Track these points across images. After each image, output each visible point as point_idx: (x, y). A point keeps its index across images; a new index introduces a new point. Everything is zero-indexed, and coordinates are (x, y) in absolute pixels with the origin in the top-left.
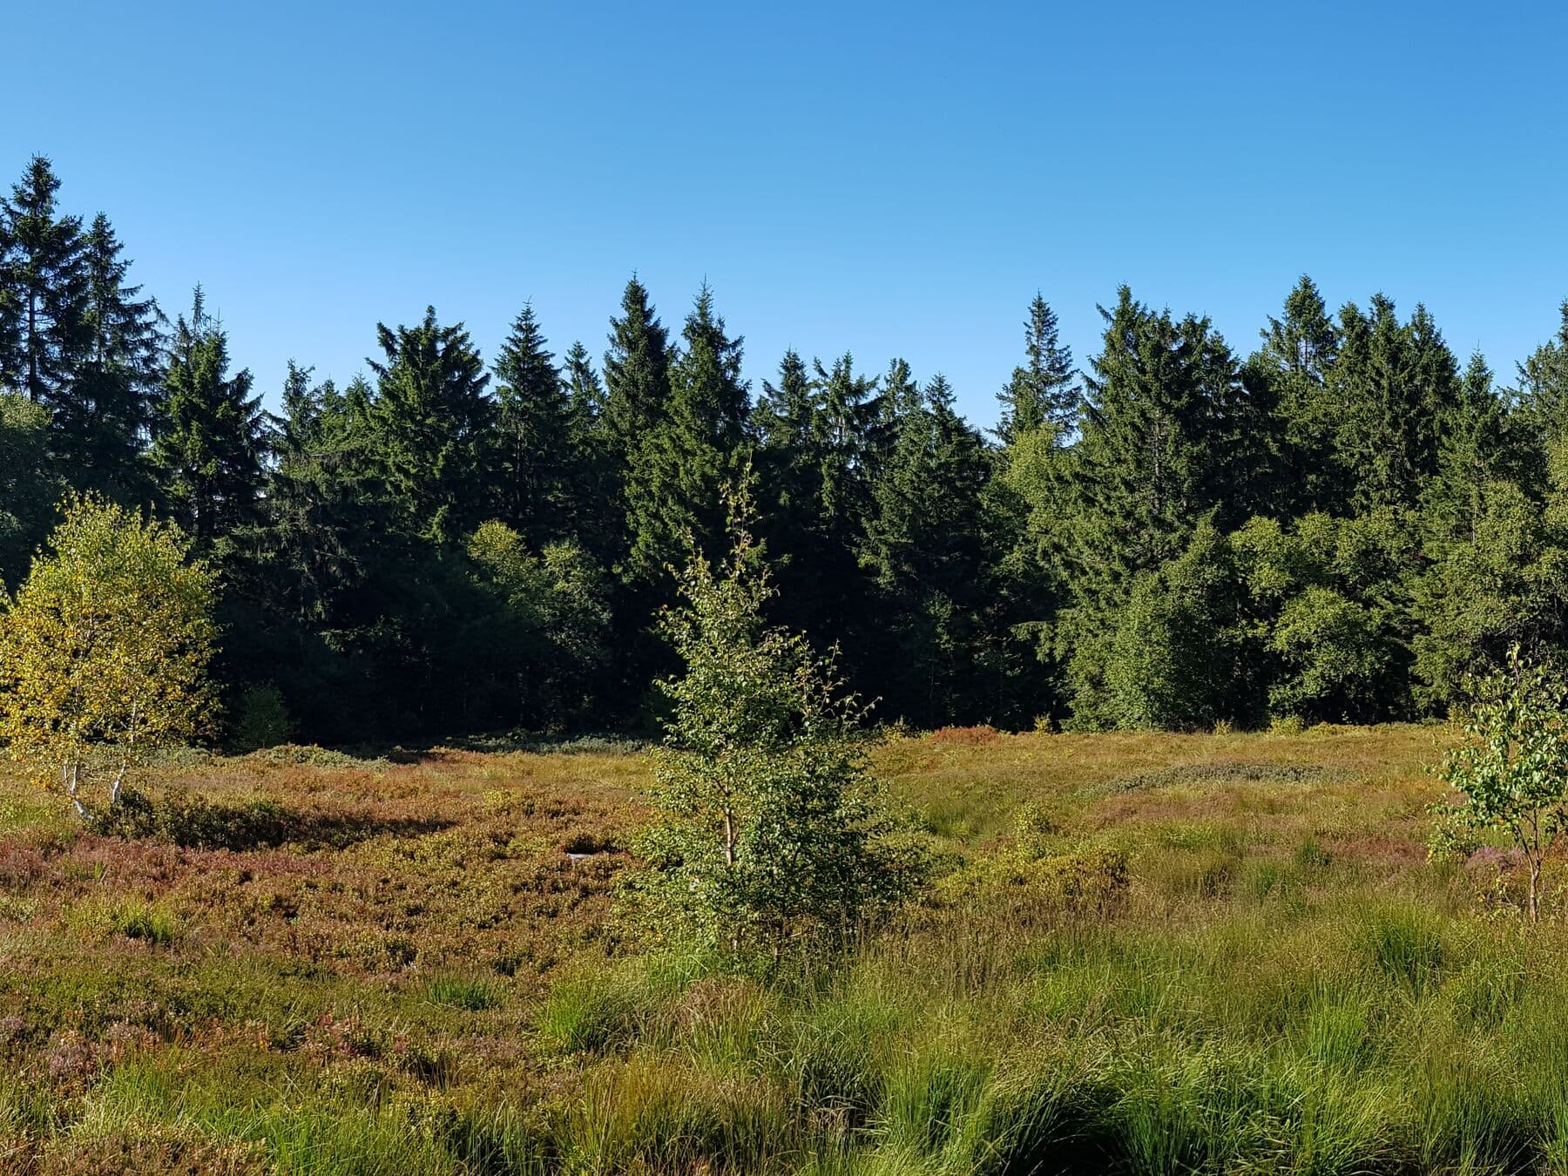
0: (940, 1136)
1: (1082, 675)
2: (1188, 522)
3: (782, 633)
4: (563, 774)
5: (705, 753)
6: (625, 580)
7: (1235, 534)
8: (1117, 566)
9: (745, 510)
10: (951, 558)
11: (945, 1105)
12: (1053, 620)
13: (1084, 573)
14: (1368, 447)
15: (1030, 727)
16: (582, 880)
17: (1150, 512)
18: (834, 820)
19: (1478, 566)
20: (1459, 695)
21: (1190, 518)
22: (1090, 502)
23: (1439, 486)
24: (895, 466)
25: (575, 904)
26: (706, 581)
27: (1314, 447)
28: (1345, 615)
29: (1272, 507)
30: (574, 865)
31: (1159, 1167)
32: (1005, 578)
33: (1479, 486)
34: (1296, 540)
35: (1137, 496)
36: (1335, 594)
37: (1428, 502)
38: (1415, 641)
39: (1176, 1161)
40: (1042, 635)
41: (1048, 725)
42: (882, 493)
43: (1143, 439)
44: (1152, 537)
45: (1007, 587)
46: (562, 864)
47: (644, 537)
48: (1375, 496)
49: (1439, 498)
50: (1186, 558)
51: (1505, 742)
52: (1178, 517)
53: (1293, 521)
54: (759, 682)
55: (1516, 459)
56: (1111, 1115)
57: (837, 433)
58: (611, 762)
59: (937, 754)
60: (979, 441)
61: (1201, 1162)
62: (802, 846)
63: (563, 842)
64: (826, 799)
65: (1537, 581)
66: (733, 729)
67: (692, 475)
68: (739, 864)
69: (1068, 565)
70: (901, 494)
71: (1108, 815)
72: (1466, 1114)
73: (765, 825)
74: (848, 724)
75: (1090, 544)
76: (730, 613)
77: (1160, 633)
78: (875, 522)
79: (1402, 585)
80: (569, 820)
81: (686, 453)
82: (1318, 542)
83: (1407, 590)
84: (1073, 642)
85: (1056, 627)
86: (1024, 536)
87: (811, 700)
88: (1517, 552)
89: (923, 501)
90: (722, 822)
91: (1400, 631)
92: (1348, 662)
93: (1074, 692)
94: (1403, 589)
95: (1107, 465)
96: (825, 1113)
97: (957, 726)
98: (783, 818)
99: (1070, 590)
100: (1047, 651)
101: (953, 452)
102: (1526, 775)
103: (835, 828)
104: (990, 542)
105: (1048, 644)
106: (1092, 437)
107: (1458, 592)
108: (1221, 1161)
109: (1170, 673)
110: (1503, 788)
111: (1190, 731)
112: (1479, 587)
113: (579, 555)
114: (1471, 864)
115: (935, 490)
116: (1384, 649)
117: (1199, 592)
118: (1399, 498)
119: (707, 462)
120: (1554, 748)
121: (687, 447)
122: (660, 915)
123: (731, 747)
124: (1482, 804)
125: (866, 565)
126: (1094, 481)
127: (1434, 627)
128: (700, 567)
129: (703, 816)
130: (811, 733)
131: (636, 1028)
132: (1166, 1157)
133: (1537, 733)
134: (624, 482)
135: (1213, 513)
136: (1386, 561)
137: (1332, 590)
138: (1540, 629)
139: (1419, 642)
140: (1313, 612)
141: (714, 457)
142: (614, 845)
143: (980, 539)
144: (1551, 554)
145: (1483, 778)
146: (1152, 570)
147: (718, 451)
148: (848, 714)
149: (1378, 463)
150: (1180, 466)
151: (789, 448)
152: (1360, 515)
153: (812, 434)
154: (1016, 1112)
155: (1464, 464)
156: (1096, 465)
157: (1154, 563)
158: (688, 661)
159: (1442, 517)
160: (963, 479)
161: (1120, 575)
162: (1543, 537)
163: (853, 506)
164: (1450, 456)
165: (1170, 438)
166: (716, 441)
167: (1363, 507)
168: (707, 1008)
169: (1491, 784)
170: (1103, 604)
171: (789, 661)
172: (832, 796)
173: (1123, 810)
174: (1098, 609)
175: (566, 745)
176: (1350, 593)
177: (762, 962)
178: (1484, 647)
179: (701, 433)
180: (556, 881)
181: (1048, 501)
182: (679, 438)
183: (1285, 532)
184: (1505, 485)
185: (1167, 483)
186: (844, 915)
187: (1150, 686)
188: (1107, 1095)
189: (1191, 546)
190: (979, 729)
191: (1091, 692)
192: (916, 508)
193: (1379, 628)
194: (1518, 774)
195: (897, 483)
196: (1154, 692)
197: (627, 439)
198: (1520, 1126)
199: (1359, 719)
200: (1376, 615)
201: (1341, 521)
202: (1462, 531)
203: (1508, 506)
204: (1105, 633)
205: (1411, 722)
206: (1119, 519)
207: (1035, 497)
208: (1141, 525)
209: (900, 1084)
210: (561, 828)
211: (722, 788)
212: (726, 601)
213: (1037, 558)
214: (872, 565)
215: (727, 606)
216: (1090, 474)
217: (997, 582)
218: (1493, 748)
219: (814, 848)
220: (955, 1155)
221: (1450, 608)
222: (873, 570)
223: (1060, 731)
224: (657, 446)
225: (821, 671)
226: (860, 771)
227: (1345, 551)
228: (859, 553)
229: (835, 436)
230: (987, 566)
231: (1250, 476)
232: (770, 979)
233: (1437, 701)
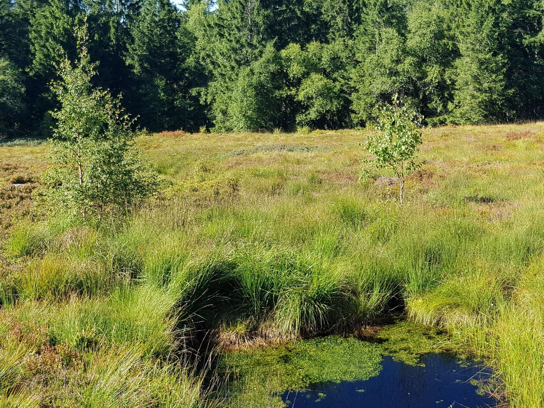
0: (167, 280)
1: (218, 110)
2: (263, 45)
3: (99, 90)
4: (8, 154)
5: (70, 140)
6: (31, 74)
7: (283, 51)
8: (233, 64)
9: (84, 38)
10: (165, 61)
11: (169, 269)
12: (207, 86)
13: (219, 66)
14: (334, 13)
15: (198, 131)
16: (20, 194)
17: (246, 41)
18: (121, 165)
19: (379, 64)
20: (370, 118)
21: (263, 43)
22: (222, 36)
23: (362, 29)
24: (140, 21)
25: (18, 203)
26: (69, 69)
27: (314, 13)
28: (326, 85)
29: (298, 39)
30: (16, 188)
31: (253, 291)
32: (187, 69)
33: (379, 30)
34: (307, 53)
35: (241, 34)
36: (322, 76)
37: (357, 36)
38: (352, 95)
39: (260, 288)
40: (202, 93)
41: (205, 130)
42: (135, 33)
43: (244, 8)
44: (247, 51)
45: (188, 73)
46: (11, 188)
47: (39, 56)
48: (337, 34)
49: (362, 35)
50: (262, 60)
51: (391, 134)
52: (259, 43)
53: (306, 45)
54: (91, 111)
55: (394, 19)
56: (235, 272)
57: (116, 7)
58: (28, 149)
59: (161, 142)
60: (176, 9)
61: (271, 289)
62: (109, 176)
63: (11, 180)
64: (118, 157)
65: (403, 71)
66: (81, 131)
67: (59, 28)
68: (84, 184)
69: (213, 63)
70: (143, 33)
71: (230, 165)
72: (376, 274)
73: (94, 168)
74: (126, 127)
75: (222, 54)
76: (79, 82)
77: (251, 92)
78: (132, 46)
79: (347, 72)
80: (13, 171)
81: (56, 18)
82: (315, 54)
83: (349, 74)
84: (215, 96)
85: (208, 90)
86: (194, 51)
87: (111, 117)
88: (395, 58)
89: (153, 36)
90: (77, 168)
91: (346, 92)
92: (327, 105)
93: (215, 116)
94: (347, 74)
95: (229, 20)
96: (122, 274)
97: (168, 131)
98: (102, 165)
99: (213, 74)
100: (204, 100)
101: (166, 14)
102: (399, 147)
103: (122, 168)
104: (181, 54)
105: (204, 97)
106: (223, 7)
107: (370, 75)
108: (279, 288)
109: (255, 109)
110: (390, 152)
111: (263, 132)
112: (379, 73)
113: (9, 64)
114: (376, 183)
115: (157, 31)
116: (340, 99)
117: (267, 75)
118: (346, 35)
119: (66, 22)
120: (410, 136)
121: (57, 16)
122: (53, 205)
123: (80, 137)
124: (382, 159)
125: (129, 64)
126: (224, 27)
127: (360, 90)
128: (66, 64)
129: (69, 166)
130: (112, 131)
131: (46, 247)
132: (256, 287)
133: (404, 130)
134: (28, 32)
135: (274, 42)
136: (341, 62)
137: (321, 75)
138: (404, 91)
139: (354, 96)
140: (313, 84)
141: (68, 20)
142: (32, 180)
143: (177, 52)
144: (409, 60)
145: (382, 148)
146: (247, 66)
147: (70, 17)
148: (126, 123)
149: (338, 20)
150: (259, 20)
151: (98, 15)
152: (331, 42)
153: (107, 8)
154: (198, 272)
155: (372, 20)
156: (224, 20)
157: (248, 63)
158: (62, 103)
159: (363, 43)
160: (170, 26)
161: (234, 67)
162: (406, 52)
163: (123, 39)
164: (367, 17)
165: (256, 8)
166: (69, 13)
167: (333, 39)
168: (73, 238)
169: (385, 151)
170: (227, 80)
171: (102, 102)
172: (120, 156)
173: (236, 163)
174: (225, 82)
175: (9, 143)
176: (327, 75)
177: (94, 221)
178: (381, 98)
179: (62, 9)
180: (9, 195)
181: (204, 36)
182: (53, 12)
183: (302, 50)
184: (390, 30)
185: (254, 27)
186: (126, 202)
187: (246, 115)
188: (233, 266)
189: (263, 55)
190: (178, 132)
191: (222, 117)
192: (150, 39)
193: (339, 91)
194: (396, 146)
195: (141, 28)
196: (248, 117)
197: (29, 12)
198: (396, 278)
199: (330, 128)
200: (338, 85)
201: (324, 45)
202: (372, 49)
203: (391, 39)
204: (228, 92)
205: (351, 129)
206: (234, 43)
207: (199, 34)
208: (242, 46)
209: (150, 263)
210: (10, 174)
211: (77, 154)
212: (77, 77)
213: (200, 61)
214: (132, 65)
215: (78, 79)
216: (222, 24)
217: (184, 70)
218: (386, 136)
219: (114, 177)
220: (173, 287)
221: (367, 82)
222: (131, 67)
223: (210, 132)
224: (44, 16)
225: (115, 105)
226: (131, 146)
227: (325, 59)
228: (126, 59)
229: (115, 9)
230: (180, 64)
231: (289, 26)
232: (98, 227)
233: (361, 120)
